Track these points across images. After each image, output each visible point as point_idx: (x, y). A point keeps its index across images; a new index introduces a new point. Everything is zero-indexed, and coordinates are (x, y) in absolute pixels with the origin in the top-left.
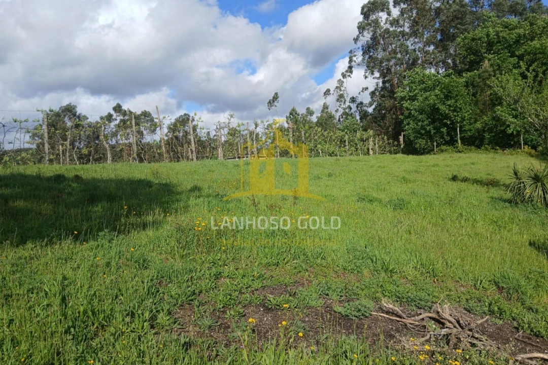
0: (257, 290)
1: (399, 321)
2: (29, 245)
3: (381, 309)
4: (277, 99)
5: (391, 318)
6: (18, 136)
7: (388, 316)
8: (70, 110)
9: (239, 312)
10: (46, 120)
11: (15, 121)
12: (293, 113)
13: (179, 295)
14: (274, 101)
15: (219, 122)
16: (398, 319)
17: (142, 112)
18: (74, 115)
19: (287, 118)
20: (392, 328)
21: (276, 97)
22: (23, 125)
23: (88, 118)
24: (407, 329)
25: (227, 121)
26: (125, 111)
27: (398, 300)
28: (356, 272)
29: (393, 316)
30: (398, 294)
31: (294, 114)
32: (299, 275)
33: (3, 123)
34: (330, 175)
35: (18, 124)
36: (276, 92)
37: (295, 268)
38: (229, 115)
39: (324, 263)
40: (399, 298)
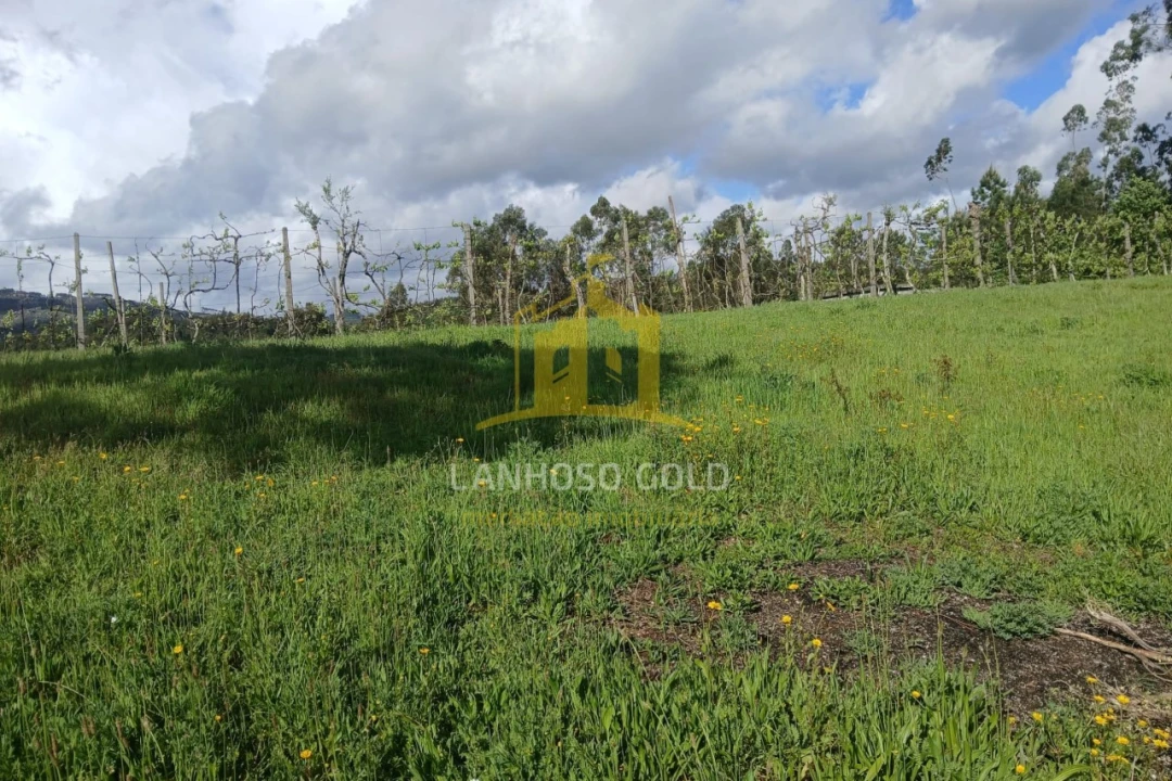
0: (800, 565)
1: (1123, 653)
2: (400, 463)
3: (1087, 624)
4: (947, 152)
5: (1106, 643)
6: (423, 274)
7: (1098, 640)
8: (512, 221)
9: (743, 602)
10: (469, 242)
11: (419, 249)
12: (990, 182)
13: (633, 562)
14: (939, 160)
15: (802, 217)
16: (1122, 647)
17: (650, 213)
18: (522, 227)
19: (973, 194)
20: (1101, 666)
21: (944, 150)
22: (432, 254)
23: (546, 233)
24: (1142, 671)
25: (821, 214)
26: (617, 211)
27: (1142, 607)
28: (1051, 541)
29: (1114, 641)
30: (1141, 594)
31: (992, 183)
32: (905, 543)
33: (399, 253)
34: (1067, 324)
35: (423, 252)
36: (945, 137)
37: (900, 527)
38: (826, 200)
39: (975, 519)
40: (1145, 603)
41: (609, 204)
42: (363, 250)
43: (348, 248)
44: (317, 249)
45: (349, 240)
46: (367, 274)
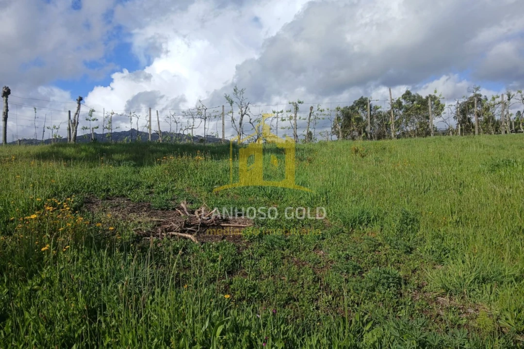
11: (274, 113)
41: (411, 93)
42: (249, 113)
43: (243, 113)
44: (231, 113)
45: (244, 110)
46: (250, 123)
